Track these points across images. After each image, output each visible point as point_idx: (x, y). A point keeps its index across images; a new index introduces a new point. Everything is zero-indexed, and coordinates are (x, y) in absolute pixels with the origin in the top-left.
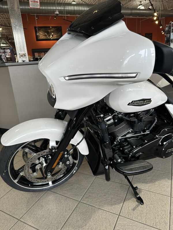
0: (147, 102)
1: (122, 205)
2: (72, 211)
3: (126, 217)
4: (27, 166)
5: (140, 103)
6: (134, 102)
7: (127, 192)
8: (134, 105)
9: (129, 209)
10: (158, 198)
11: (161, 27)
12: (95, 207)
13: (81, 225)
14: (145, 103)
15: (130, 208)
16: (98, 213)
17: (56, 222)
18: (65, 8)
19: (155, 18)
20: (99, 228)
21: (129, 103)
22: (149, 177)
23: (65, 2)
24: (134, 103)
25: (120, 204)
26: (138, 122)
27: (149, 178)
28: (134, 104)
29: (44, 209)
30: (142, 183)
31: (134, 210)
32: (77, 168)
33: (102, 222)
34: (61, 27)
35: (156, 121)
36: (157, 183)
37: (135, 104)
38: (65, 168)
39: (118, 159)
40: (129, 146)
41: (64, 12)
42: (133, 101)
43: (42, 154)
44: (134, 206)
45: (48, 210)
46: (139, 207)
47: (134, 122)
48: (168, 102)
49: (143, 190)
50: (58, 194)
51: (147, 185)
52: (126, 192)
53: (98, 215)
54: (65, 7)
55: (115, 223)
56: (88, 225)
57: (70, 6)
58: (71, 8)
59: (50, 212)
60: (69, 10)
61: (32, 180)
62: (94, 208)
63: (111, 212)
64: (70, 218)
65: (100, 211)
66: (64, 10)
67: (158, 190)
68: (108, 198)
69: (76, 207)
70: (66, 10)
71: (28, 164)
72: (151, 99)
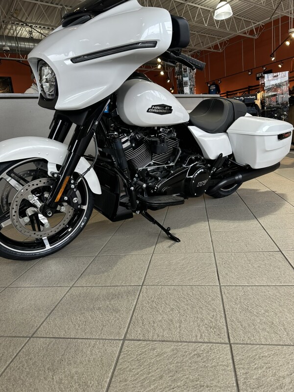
0: (168, 109)
1: (154, 247)
2: (89, 264)
3: (161, 253)
4: (15, 203)
5: (160, 109)
6: (153, 107)
7: (158, 238)
9: (164, 248)
11: (169, 81)
12: (120, 255)
13: (105, 270)
14: (165, 111)
16: (125, 258)
18: (20, 45)
19: (159, 67)
21: (149, 109)
23: (17, 34)
24: (154, 109)
25: (152, 247)
26: (160, 143)
27: (182, 225)
29: (45, 272)
31: (169, 247)
32: (85, 218)
33: (133, 263)
34: (10, 78)
35: (181, 152)
36: (192, 226)
37: (155, 111)
38: (70, 214)
39: (143, 184)
40: (153, 179)
41: (18, 50)
42: (153, 106)
43: (37, 185)
46: (175, 244)
47: (156, 141)
48: (191, 123)
49: (177, 233)
50: (61, 257)
51: (181, 229)
54: (19, 43)
56: (115, 268)
57: (26, 43)
58: (29, 45)
59: (55, 272)
62: (118, 256)
63: (141, 254)
64: (88, 269)
65: (127, 256)
66: (17, 47)
67: (195, 230)
68: (135, 246)
69: (93, 261)
71: (17, 199)
72: (171, 107)
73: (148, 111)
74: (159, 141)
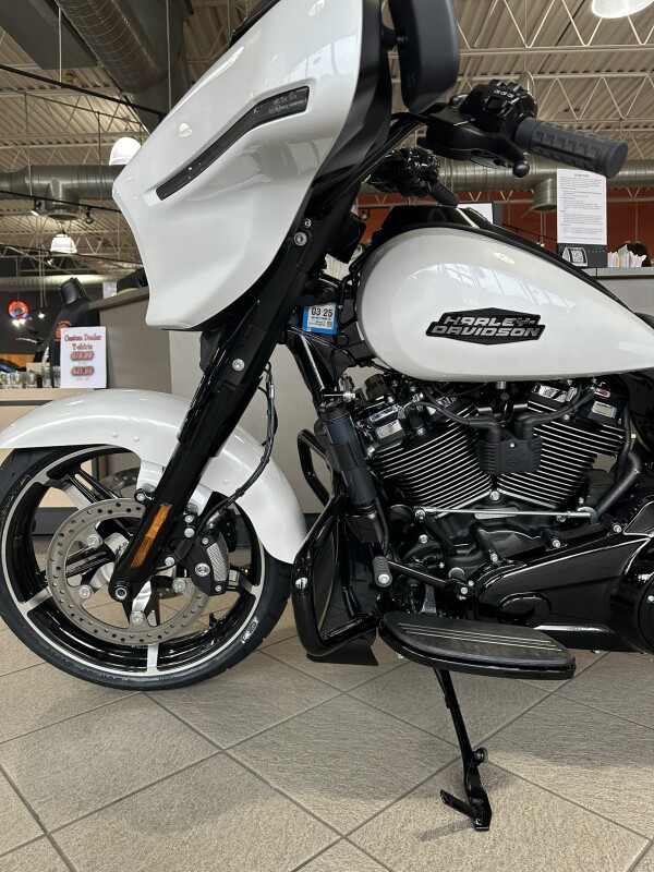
0: (516, 326)
1: (383, 806)
2: (173, 772)
3: (369, 851)
4: (59, 549)
5: (480, 326)
6: (449, 319)
7: (440, 770)
8: (453, 336)
9: (406, 828)
10: (579, 829)
12: (268, 783)
13: (168, 824)
14: (503, 333)
15: (411, 828)
16: (262, 804)
17: (89, 789)
18: (454, 174)
20: (225, 855)
21: (433, 325)
22: (582, 740)
24: (450, 324)
25: (377, 802)
27: (584, 746)
28: (451, 330)
29: (85, 742)
30: (537, 755)
31: (424, 837)
32: (255, 621)
33: (254, 839)
36: (613, 771)
37: (458, 331)
38: (199, 602)
39: (382, 573)
41: (449, 185)
42: (445, 316)
43: (110, 512)
44: (438, 825)
45: (96, 746)
46: (458, 835)
49: (520, 781)
50: (166, 710)
51: (556, 768)
52: (434, 769)
53: (258, 810)
55: (307, 858)
56: (196, 830)
59: (96, 754)
60: (465, 178)
61: (73, 615)
62: (261, 784)
63: (315, 817)
64: (148, 791)
65: (277, 800)
66: (449, 178)
67: (600, 798)
68: (342, 767)
69: (196, 764)
70: (457, 177)
71: (61, 539)
72: (537, 318)
73: (429, 333)
74: (496, 432)
